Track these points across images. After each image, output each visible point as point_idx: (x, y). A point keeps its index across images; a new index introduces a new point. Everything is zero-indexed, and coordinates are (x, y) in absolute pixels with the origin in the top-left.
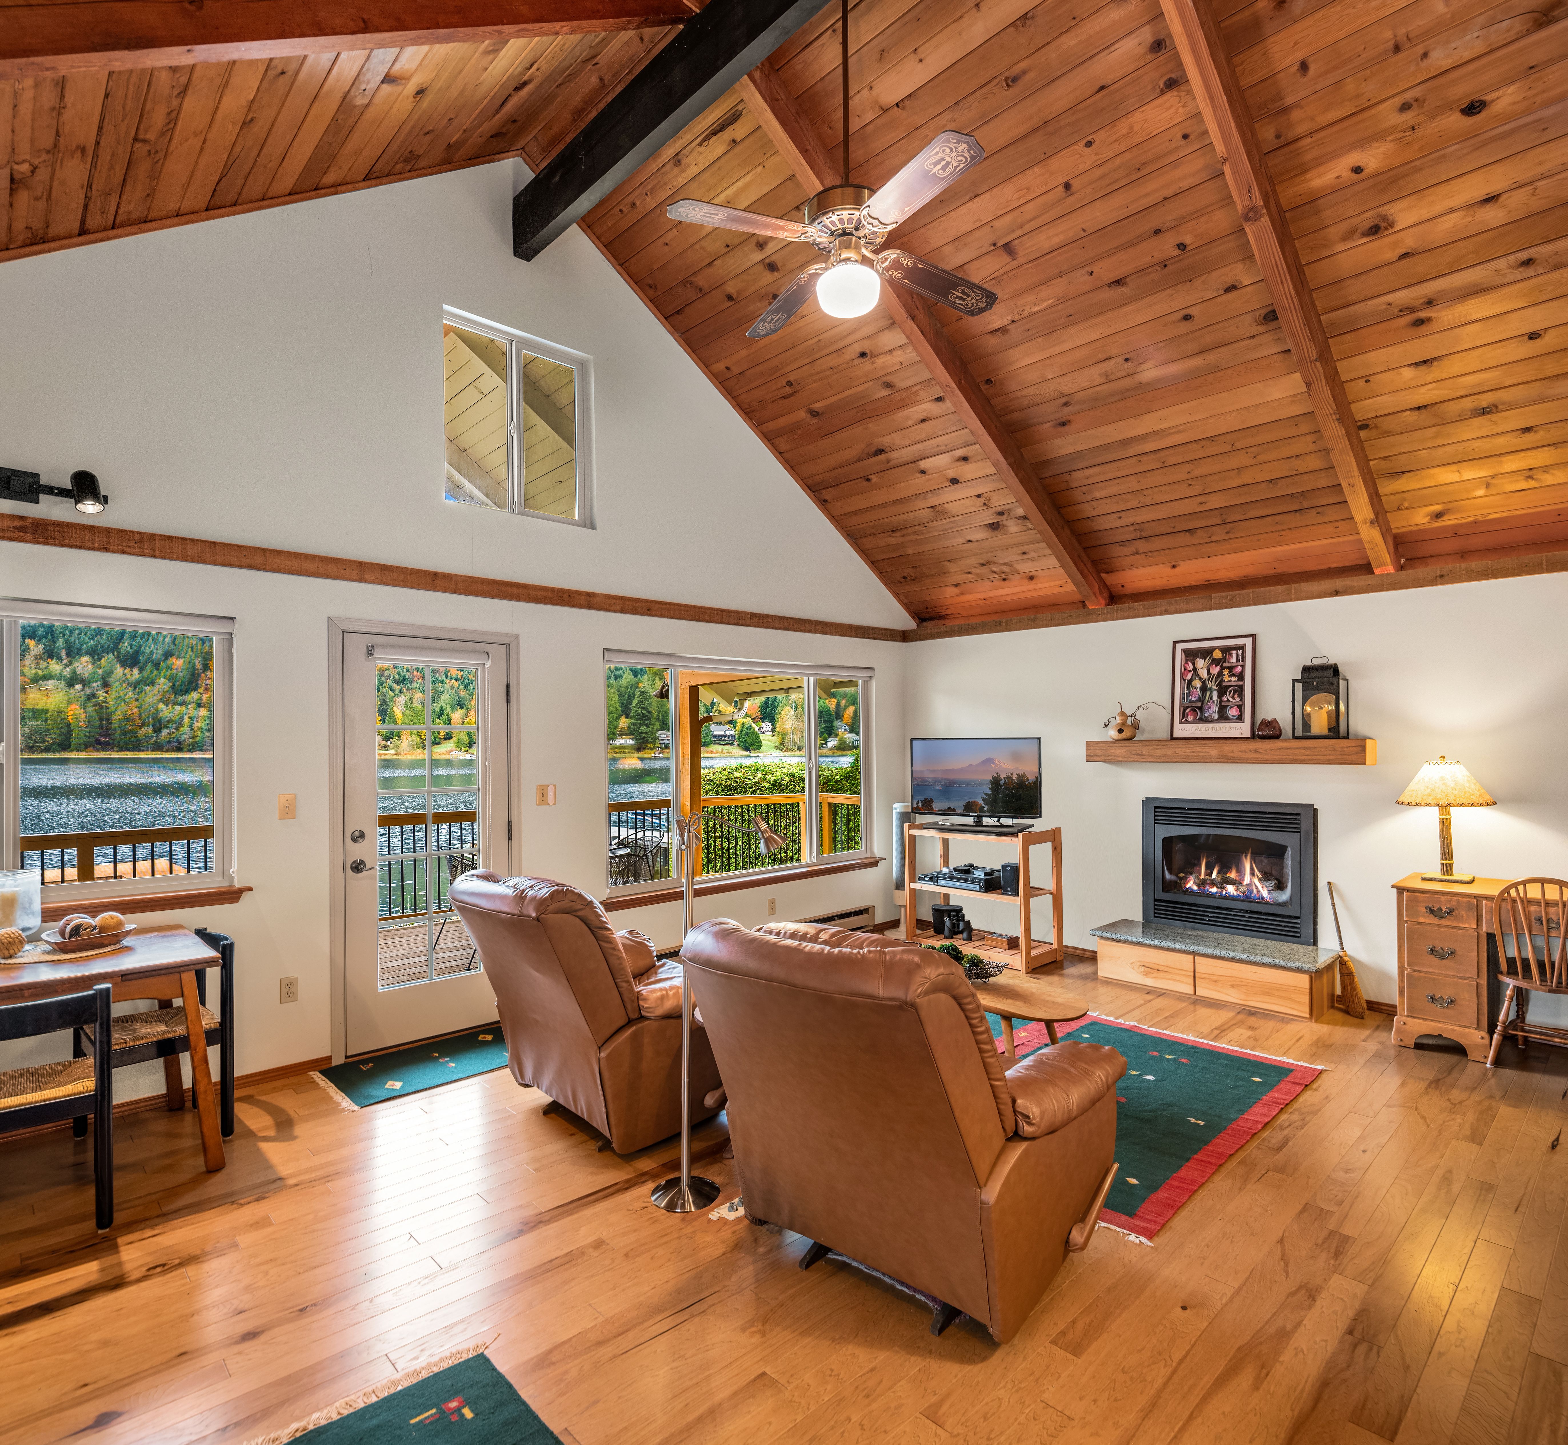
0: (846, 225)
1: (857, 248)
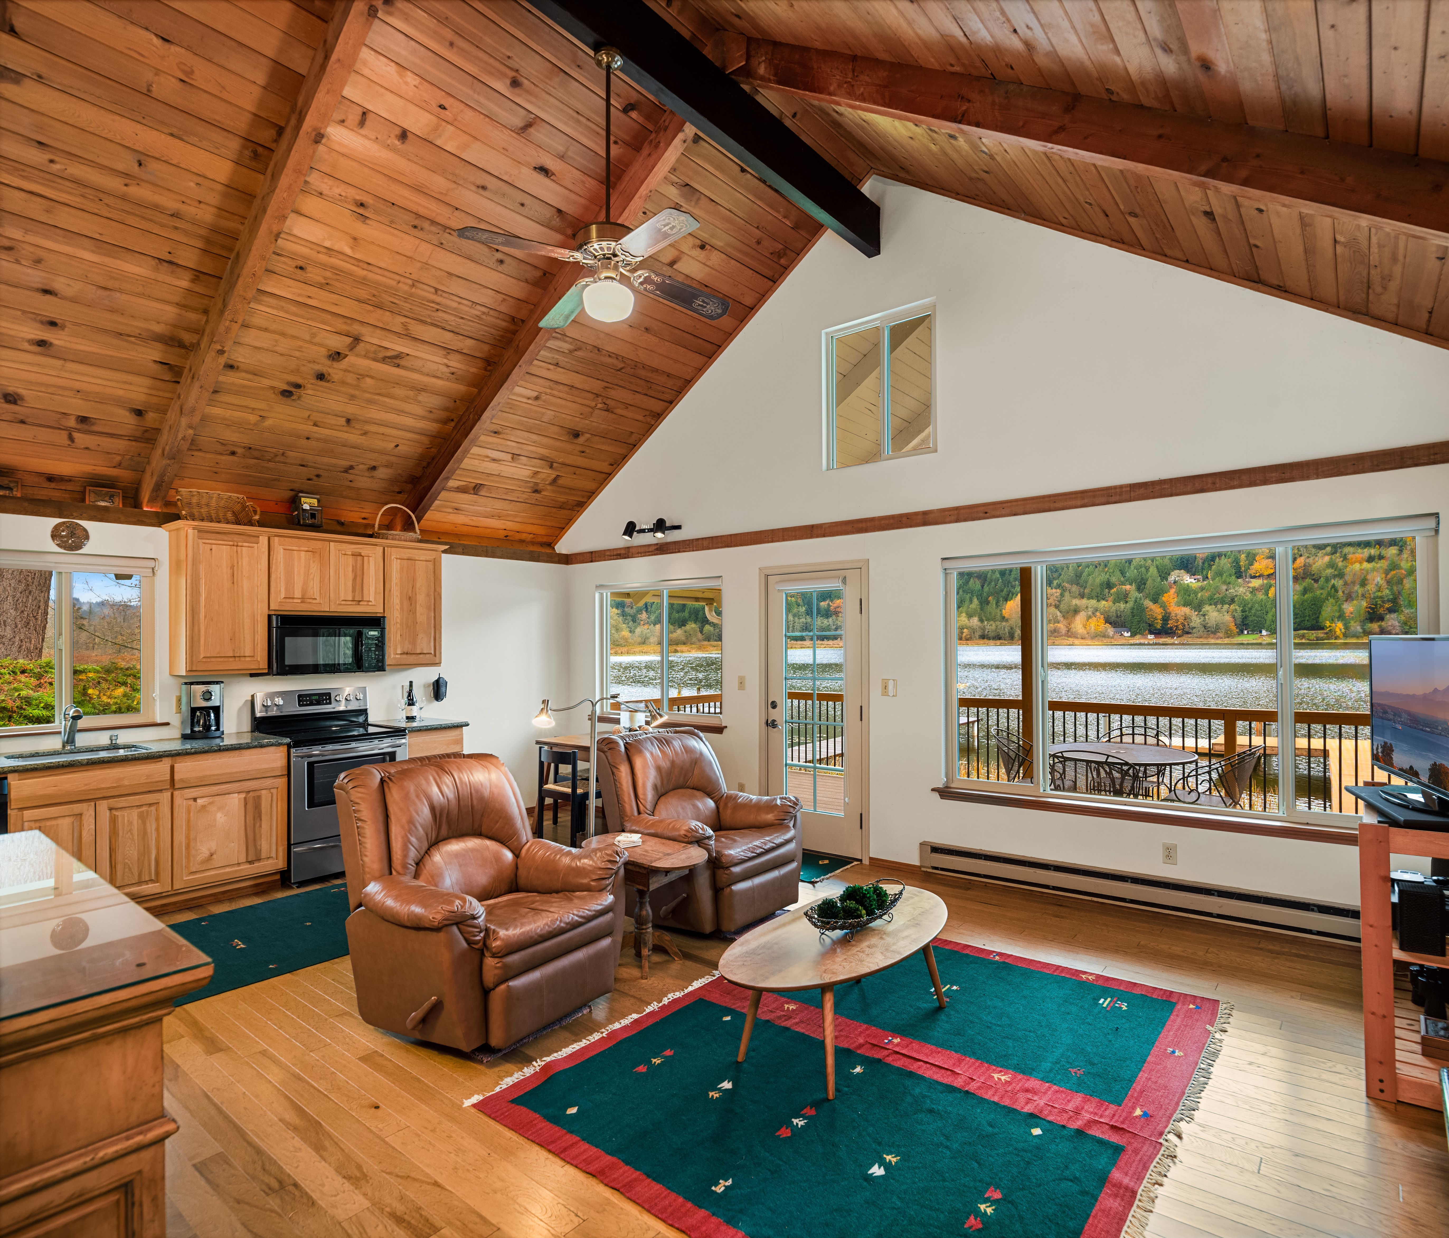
0: (606, 252)
1: (616, 268)
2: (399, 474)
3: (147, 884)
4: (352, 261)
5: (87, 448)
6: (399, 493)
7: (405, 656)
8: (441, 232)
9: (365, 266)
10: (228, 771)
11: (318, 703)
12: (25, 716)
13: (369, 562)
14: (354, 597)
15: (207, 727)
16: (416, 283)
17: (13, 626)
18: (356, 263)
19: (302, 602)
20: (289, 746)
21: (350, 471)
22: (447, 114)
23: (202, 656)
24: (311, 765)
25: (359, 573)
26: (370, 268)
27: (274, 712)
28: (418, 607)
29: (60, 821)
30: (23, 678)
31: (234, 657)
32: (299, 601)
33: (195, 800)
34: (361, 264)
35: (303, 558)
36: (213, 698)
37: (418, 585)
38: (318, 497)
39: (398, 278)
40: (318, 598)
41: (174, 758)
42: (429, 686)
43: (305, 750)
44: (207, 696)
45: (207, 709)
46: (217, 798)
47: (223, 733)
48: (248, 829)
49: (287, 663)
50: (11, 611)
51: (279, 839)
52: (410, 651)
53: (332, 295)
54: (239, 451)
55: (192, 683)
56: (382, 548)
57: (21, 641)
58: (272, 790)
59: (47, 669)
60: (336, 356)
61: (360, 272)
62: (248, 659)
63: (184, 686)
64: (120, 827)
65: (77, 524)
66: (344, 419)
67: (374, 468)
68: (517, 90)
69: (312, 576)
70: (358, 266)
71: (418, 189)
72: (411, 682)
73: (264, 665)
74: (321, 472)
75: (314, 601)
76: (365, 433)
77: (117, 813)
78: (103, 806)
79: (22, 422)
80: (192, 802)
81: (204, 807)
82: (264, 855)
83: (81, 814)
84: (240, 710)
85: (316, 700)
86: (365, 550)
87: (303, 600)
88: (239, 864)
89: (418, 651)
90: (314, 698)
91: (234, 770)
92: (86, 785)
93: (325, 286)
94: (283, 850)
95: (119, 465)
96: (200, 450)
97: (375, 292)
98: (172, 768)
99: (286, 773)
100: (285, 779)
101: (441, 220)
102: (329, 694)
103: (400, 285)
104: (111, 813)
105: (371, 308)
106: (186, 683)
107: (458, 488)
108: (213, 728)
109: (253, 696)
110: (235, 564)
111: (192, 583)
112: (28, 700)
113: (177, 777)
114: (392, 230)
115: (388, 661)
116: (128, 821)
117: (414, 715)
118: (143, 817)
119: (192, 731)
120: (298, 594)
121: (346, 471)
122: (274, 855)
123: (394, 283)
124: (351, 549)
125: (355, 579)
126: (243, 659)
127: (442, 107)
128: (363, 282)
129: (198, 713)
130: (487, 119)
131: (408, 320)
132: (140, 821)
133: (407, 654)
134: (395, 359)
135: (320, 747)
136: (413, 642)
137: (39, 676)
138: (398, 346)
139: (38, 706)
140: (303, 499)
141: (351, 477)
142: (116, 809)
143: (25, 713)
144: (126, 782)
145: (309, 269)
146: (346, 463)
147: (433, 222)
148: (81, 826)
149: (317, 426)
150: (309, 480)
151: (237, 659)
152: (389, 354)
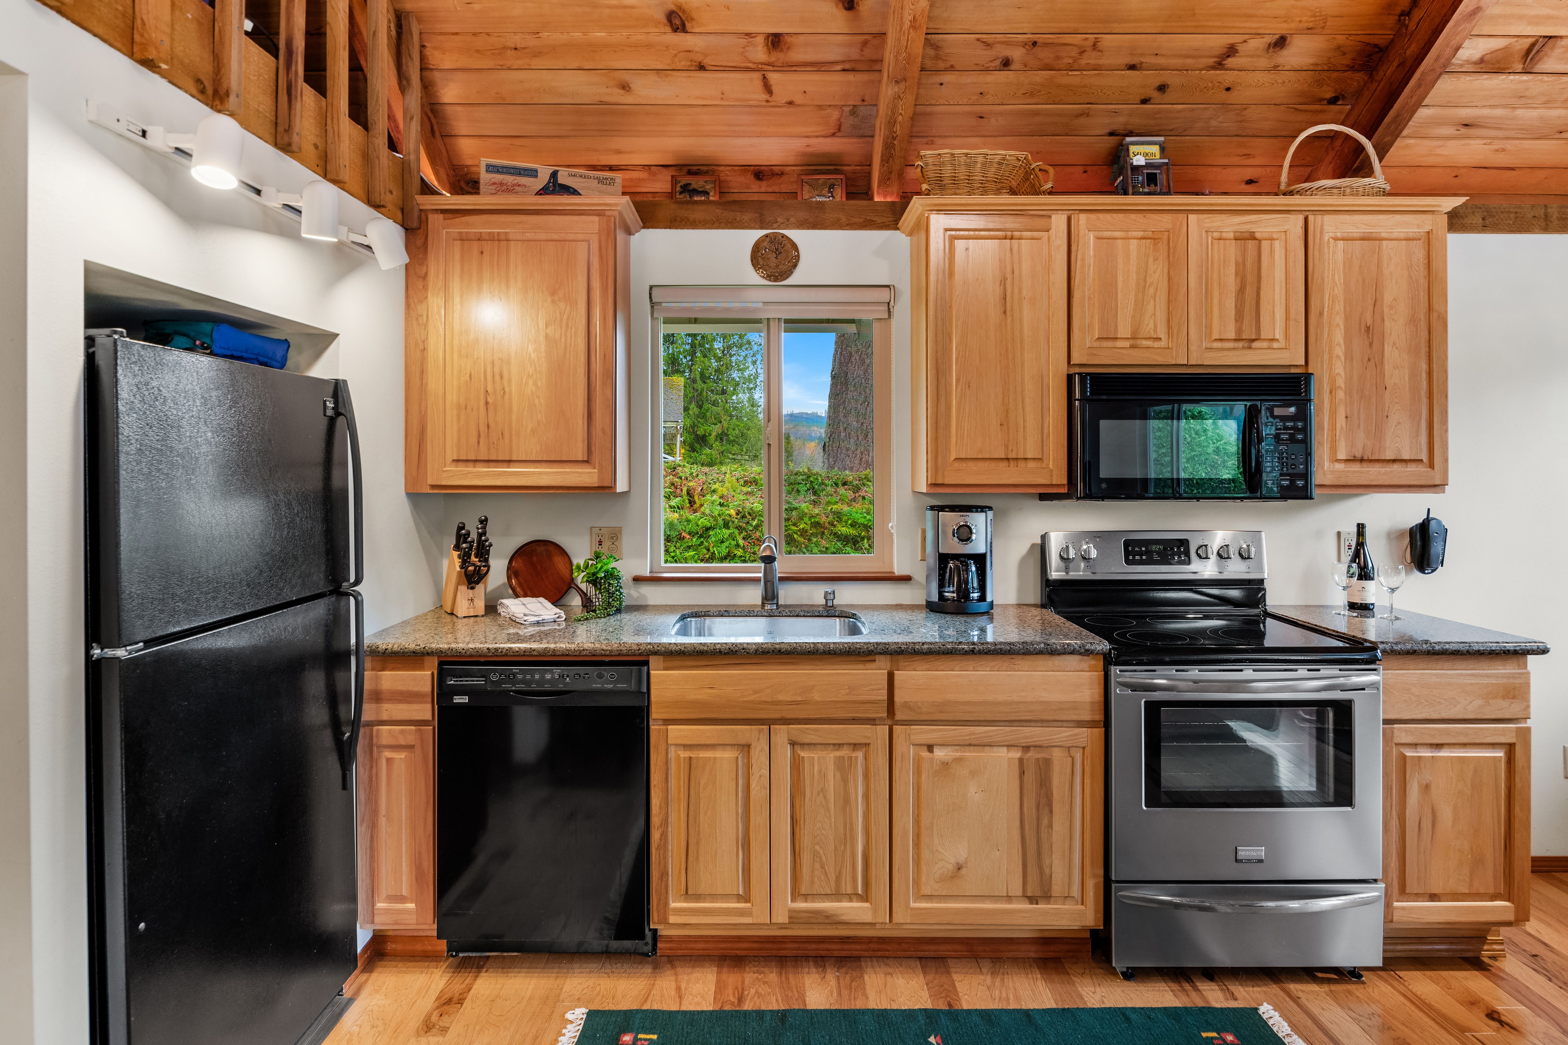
2: (1339, 48)
3: (851, 900)
5: (791, 103)
6: (1333, 101)
7: (1356, 467)
10: (990, 698)
11: (1165, 560)
12: (835, 534)
13: (1272, 251)
14: (1239, 331)
15: (963, 594)
17: (856, 438)
19: (1132, 347)
20: (1108, 660)
21: (1230, 62)
23: (953, 458)
24: (1153, 708)
25: (1250, 278)
27: (1080, 573)
28: (1387, 349)
29: (719, 754)
30: (842, 491)
31: (1008, 459)
32: (1127, 344)
33: (930, 748)
35: (1134, 255)
36: (974, 537)
37: (1388, 298)
38: (1162, 139)
40: (1163, 336)
41: (895, 657)
42: (1400, 535)
43: (1138, 675)
44: (965, 534)
45: (963, 559)
46: (968, 754)
47: (991, 604)
48: (1027, 827)
49: (1103, 474)
50: (854, 423)
51: (1088, 862)
55: (942, 508)
56: (1301, 218)
57: (862, 453)
58: (1073, 751)
59: (865, 481)
62: (1032, 465)
63: (929, 514)
64: (807, 782)
65: (783, 236)
67: (1281, 42)
69: (1151, 291)
72: (1361, 528)
73: (1060, 478)
74: (1167, 77)
75: (1157, 344)
77: (802, 754)
78: (781, 734)
79: (702, 68)
80: (925, 754)
81: (945, 765)
82: (1057, 889)
83: (749, 746)
84: (1023, 562)
85: (1158, 553)
86: (1264, 225)
88: (1009, 898)
89: (1389, 456)
90: (1154, 548)
91: (1001, 698)
92: (755, 692)
94: (1096, 886)
95: (839, 130)
96: (951, 69)
98: (891, 676)
99: (1099, 717)
100: (1099, 732)
102: (1184, 543)
104: (793, 752)
106: (932, 508)
107: (1482, 61)
108: (975, 595)
109: (1044, 537)
110: (1009, 276)
111: (936, 316)
112: (839, 515)
113: (898, 698)
115: (1318, 478)
116: (820, 771)
117: (1369, 601)
118: (844, 768)
119: (941, 597)
120: (1124, 330)
121: (1219, 65)
122: (1075, 892)
125: (1241, 291)
126: (1022, 464)
129: (951, 565)
132: (838, 775)
133: (1362, 460)
135: (1171, 670)
136: (1378, 433)
137: (857, 489)
139: (846, 522)
140: (1132, 149)
141: (1227, 77)
142: (802, 745)
143: (835, 530)
144: (817, 697)
146: (1218, 42)
148: (748, 766)
150: (1144, 101)
151: (1012, 463)
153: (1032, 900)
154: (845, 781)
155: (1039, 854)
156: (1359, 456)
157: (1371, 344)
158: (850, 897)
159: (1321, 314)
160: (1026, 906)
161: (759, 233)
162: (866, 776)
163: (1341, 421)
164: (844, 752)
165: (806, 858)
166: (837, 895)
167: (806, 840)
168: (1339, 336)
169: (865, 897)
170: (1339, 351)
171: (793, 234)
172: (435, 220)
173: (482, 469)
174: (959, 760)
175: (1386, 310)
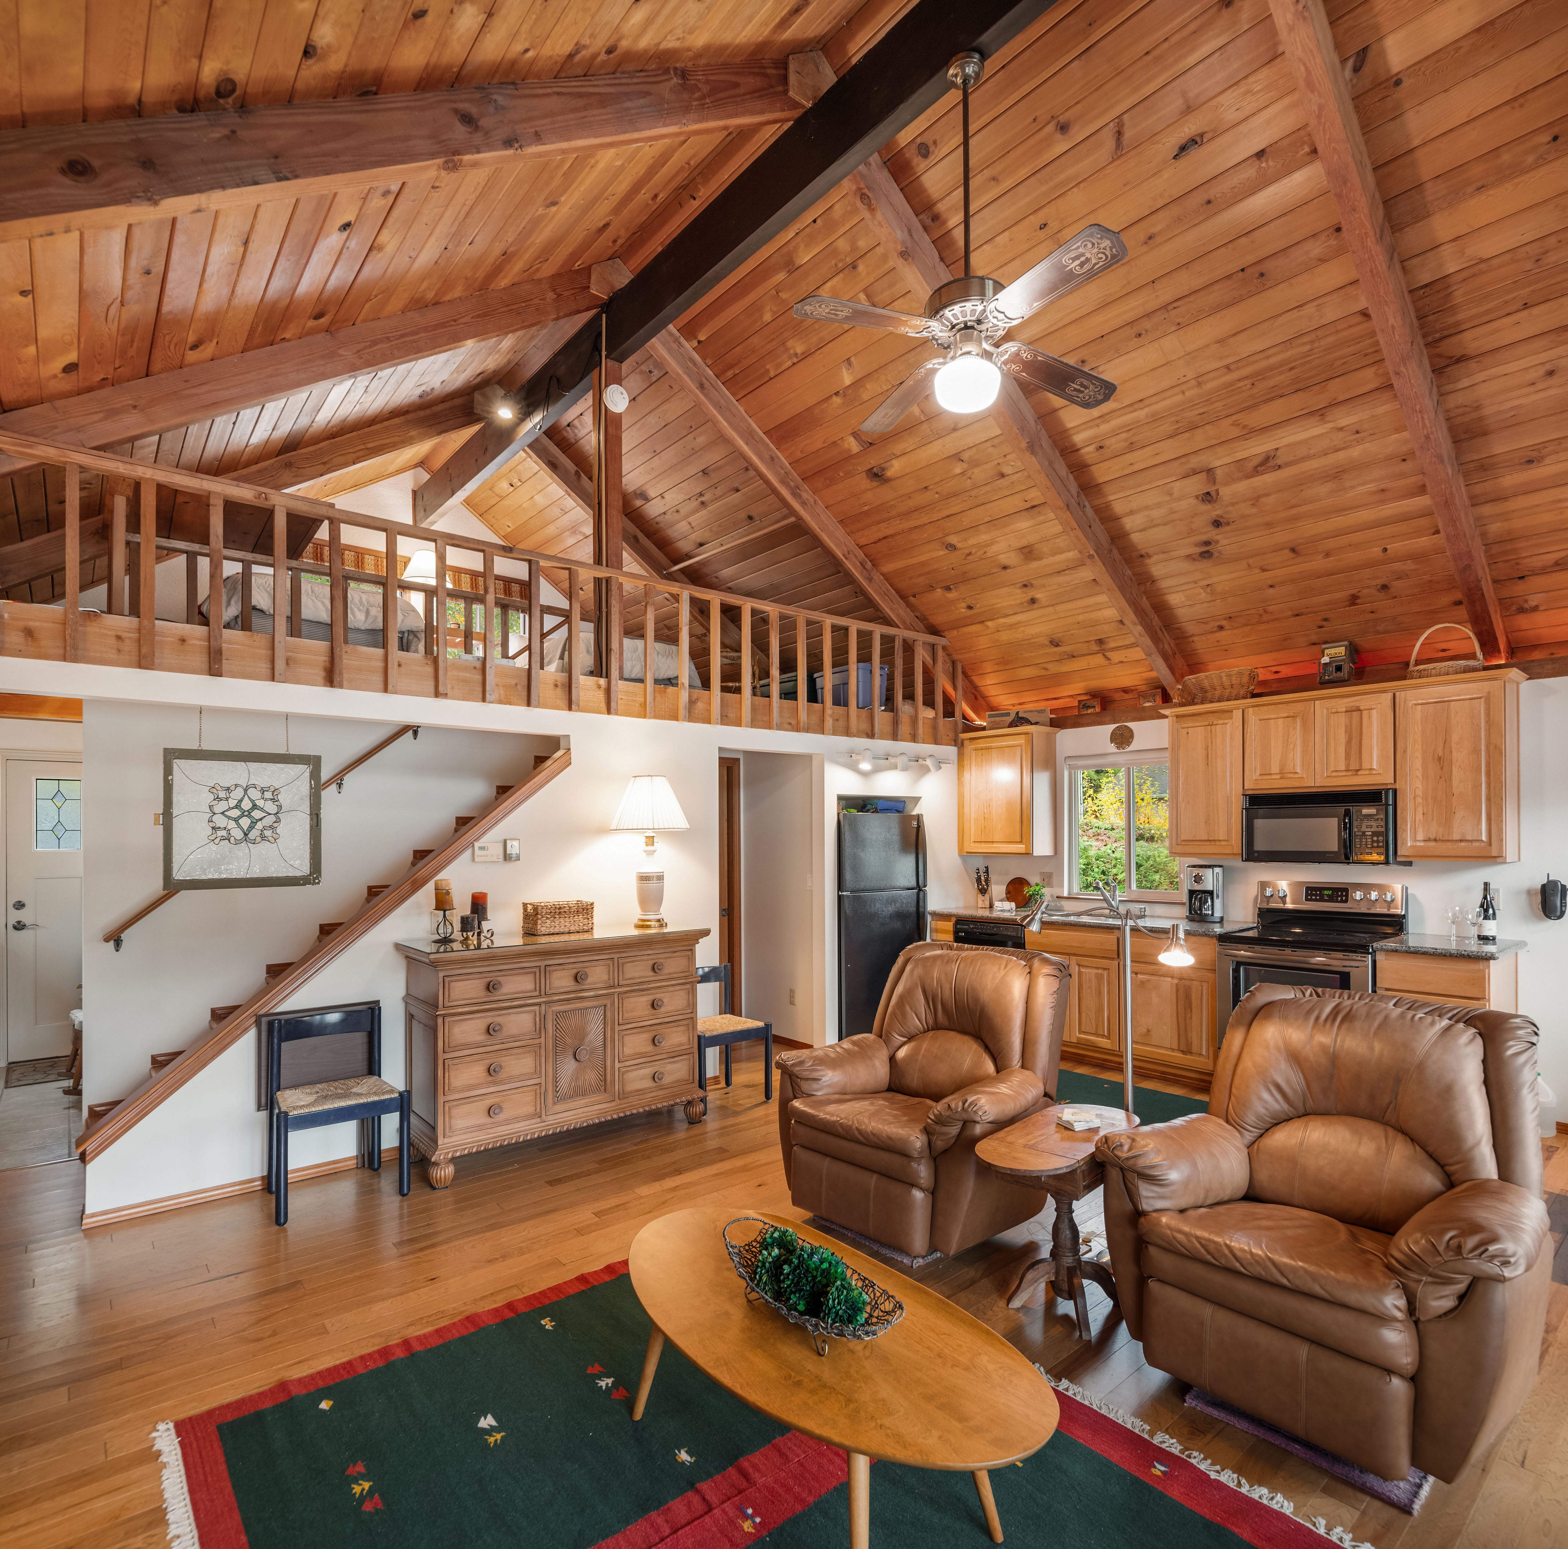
4: (1127, 410)
7: (1433, 844)
8: (1166, 315)
9: (1141, 405)
13: (1370, 717)
14: (1348, 765)
16: (1200, 380)
18: (1131, 409)
22: (1054, 225)
26: (1146, 402)
32: (1278, 777)
34: (1136, 406)
39: (1177, 390)
52: (1440, 836)
53: (1145, 450)
54: (1224, 623)
60: (1208, 497)
61: (1141, 414)
66: (1287, 551)
68: (1074, 130)
70: (1135, 410)
71: (1104, 306)
76: (1327, 555)
86: (1364, 702)
87: (1282, 774)
93: (1132, 447)
97: (1174, 419)
101: (1152, 306)
103: (1188, 394)
105: (1187, 435)
114: (1125, 357)
120: (1275, 769)
123: (1180, 398)
124: (1342, 704)
125: (1349, 742)
127: (1043, 226)
128: (1155, 419)
130: (1082, 185)
131: (1234, 418)
134: (1267, 463)
138: (1258, 448)
145: (1107, 443)
147: (1148, 315)
149: (1266, 570)
152: (1255, 462)
153: (1183, 1052)
154: (1099, 984)
155: (1186, 1030)
156: (1433, 837)
157: (1442, 768)
158: (1103, 1036)
159: (1405, 751)
160: (1180, 1055)
161: (1114, 726)
162: (1109, 984)
163: (1420, 816)
164: (1100, 971)
165: (1084, 1016)
166: (1096, 1034)
167: (1083, 1008)
168: (1418, 764)
169: (1108, 1038)
170: (1419, 774)
171: (1130, 725)
172: (966, 743)
173: (983, 845)
174: (1148, 981)
175: (1453, 745)
